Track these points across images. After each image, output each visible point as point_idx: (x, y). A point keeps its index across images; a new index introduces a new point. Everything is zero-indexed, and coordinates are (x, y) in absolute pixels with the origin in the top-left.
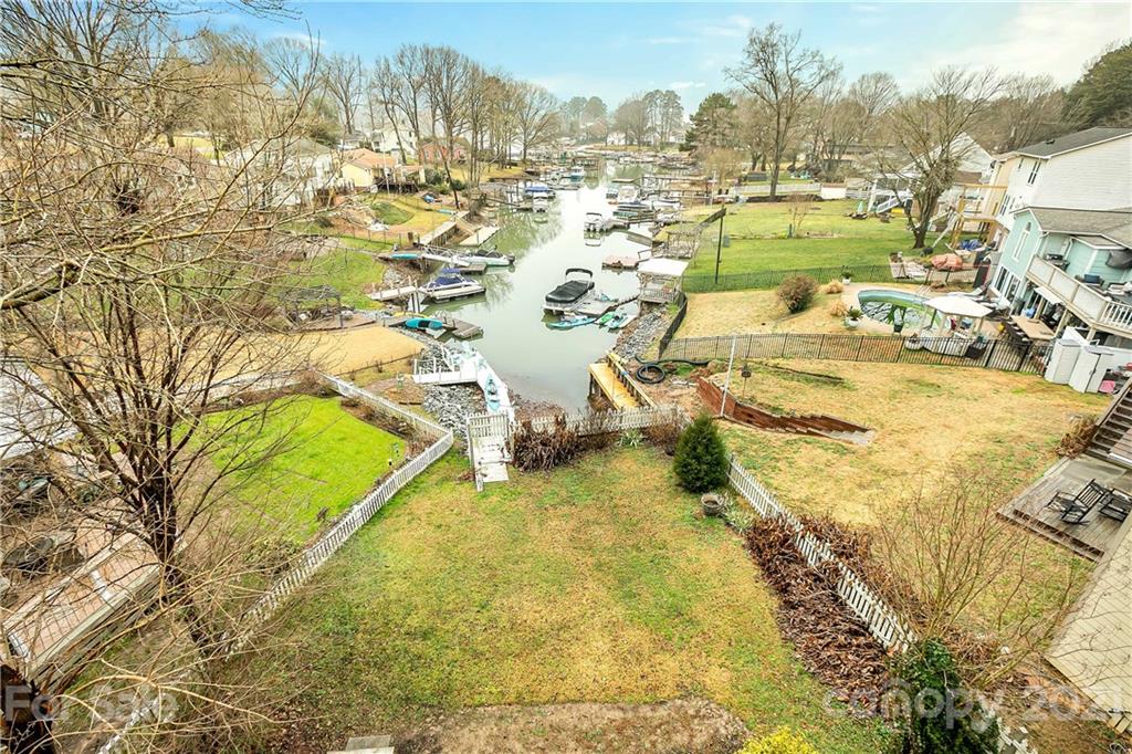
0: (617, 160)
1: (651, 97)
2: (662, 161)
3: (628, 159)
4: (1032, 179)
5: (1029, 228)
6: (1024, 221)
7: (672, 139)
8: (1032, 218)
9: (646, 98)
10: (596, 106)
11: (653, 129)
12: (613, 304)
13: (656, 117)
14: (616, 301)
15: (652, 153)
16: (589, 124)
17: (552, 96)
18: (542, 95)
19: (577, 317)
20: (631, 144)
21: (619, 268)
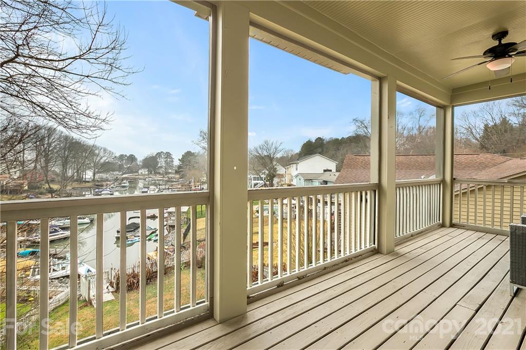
0: (145, 180)
1: (159, 154)
2: (167, 179)
3: (150, 179)
4: (297, 169)
5: (300, 180)
6: (298, 178)
7: (170, 171)
8: (300, 177)
9: (157, 154)
10: (132, 158)
11: (161, 167)
12: (154, 230)
13: (162, 162)
14: (155, 229)
15: (162, 176)
16: (129, 166)
17: (110, 151)
18: (105, 150)
19: (135, 238)
20: (151, 173)
21: (154, 217)
